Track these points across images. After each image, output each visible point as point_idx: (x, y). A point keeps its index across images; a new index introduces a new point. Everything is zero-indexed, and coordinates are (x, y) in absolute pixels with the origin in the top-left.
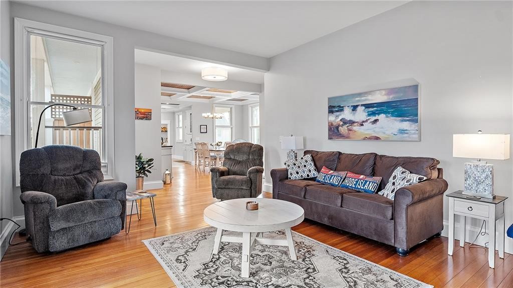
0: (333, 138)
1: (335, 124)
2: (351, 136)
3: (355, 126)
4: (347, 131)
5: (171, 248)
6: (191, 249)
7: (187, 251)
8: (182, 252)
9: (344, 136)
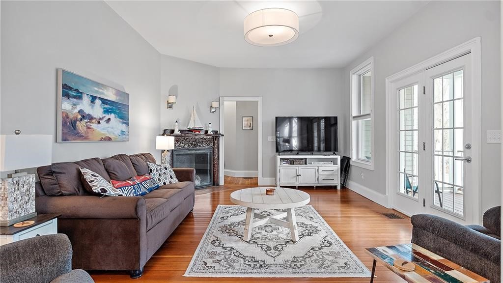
0: (69, 138)
1: (71, 116)
2: (90, 136)
3: (93, 123)
4: (85, 129)
5: (337, 256)
6: (315, 250)
7: (320, 249)
8: (325, 250)
9: (82, 136)
